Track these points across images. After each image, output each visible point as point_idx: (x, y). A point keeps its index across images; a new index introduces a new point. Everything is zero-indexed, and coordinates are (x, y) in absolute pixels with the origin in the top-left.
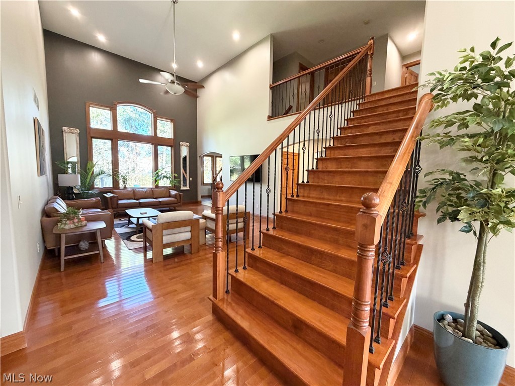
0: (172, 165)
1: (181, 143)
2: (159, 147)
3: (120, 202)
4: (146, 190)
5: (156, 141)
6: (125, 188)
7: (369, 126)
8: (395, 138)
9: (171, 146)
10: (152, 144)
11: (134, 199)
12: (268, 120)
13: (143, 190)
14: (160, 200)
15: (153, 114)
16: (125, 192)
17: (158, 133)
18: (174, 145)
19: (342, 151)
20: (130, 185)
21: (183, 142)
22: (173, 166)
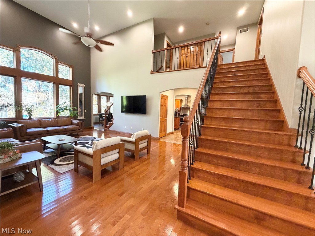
0: (70, 100)
1: (79, 84)
2: (60, 86)
3: (29, 130)
4: (51, 120)
5: (57, 81)
6: (30, 118)
7: (229, 82)
8: (250, 90)
9: (70, 86)
10: (54, 83)
11: (41, 128)
12: (151, 74)
13: (48, 119)
14: (65, 127)
15: (54, 60)
16: (31, 122)
17: (59, 75)
18: (73, 85)
19: (220, 96)
20: (35, 116)
21: (80, 83)
22: (72, 101)
